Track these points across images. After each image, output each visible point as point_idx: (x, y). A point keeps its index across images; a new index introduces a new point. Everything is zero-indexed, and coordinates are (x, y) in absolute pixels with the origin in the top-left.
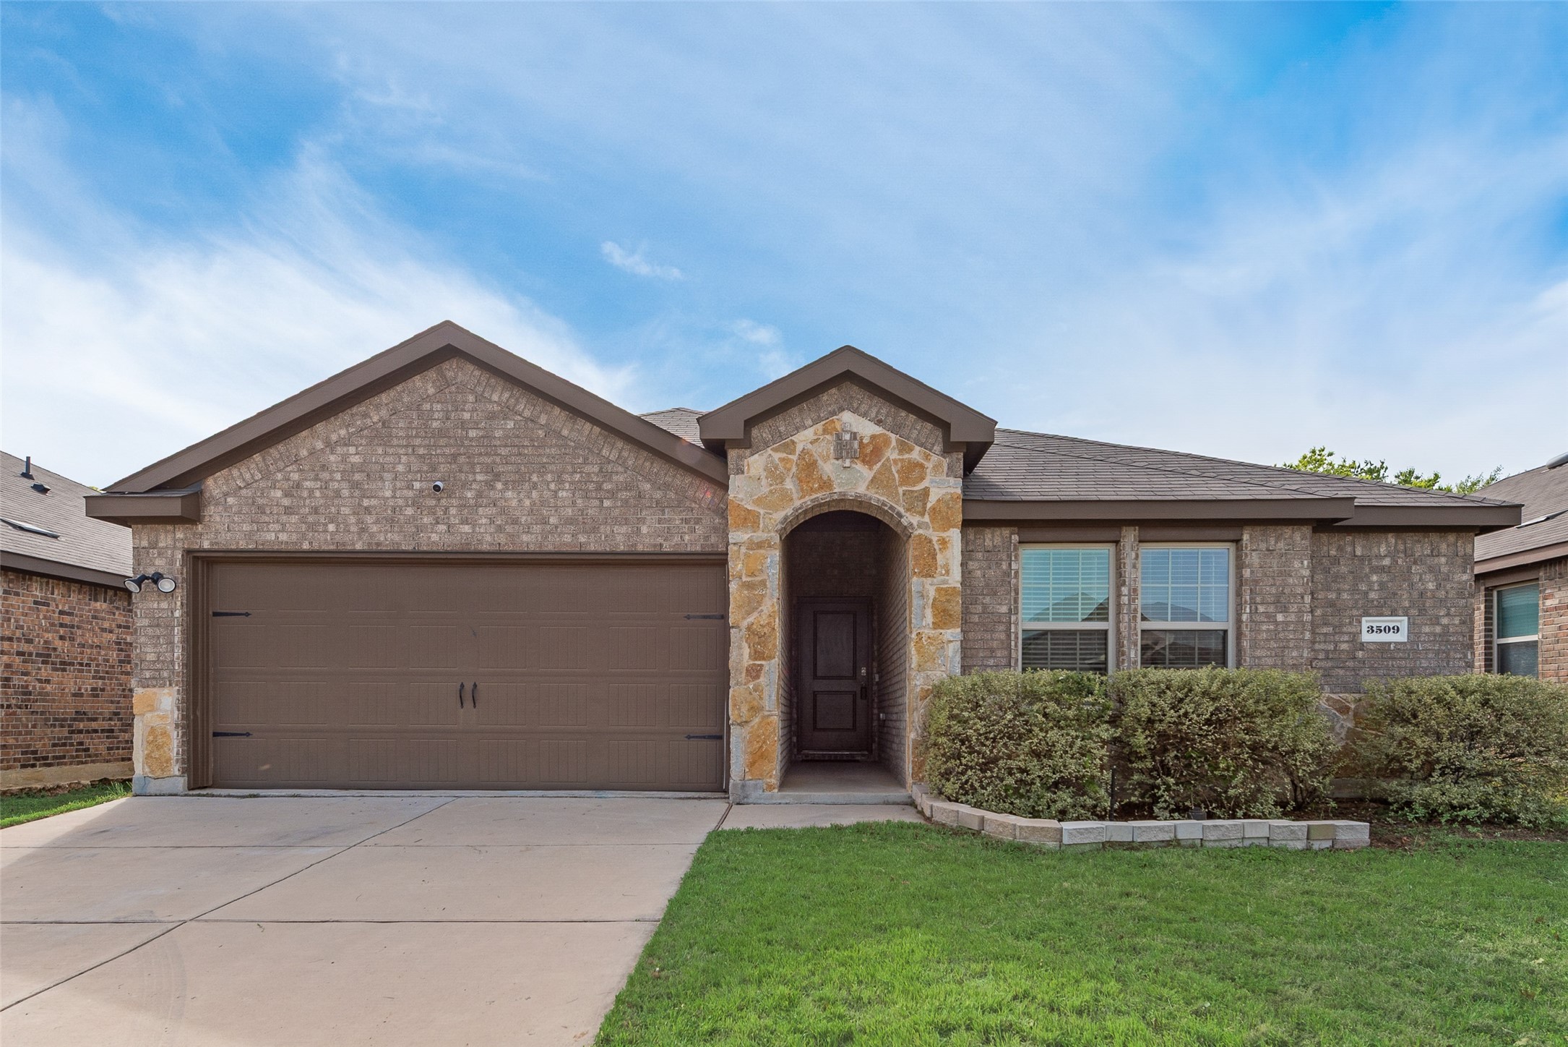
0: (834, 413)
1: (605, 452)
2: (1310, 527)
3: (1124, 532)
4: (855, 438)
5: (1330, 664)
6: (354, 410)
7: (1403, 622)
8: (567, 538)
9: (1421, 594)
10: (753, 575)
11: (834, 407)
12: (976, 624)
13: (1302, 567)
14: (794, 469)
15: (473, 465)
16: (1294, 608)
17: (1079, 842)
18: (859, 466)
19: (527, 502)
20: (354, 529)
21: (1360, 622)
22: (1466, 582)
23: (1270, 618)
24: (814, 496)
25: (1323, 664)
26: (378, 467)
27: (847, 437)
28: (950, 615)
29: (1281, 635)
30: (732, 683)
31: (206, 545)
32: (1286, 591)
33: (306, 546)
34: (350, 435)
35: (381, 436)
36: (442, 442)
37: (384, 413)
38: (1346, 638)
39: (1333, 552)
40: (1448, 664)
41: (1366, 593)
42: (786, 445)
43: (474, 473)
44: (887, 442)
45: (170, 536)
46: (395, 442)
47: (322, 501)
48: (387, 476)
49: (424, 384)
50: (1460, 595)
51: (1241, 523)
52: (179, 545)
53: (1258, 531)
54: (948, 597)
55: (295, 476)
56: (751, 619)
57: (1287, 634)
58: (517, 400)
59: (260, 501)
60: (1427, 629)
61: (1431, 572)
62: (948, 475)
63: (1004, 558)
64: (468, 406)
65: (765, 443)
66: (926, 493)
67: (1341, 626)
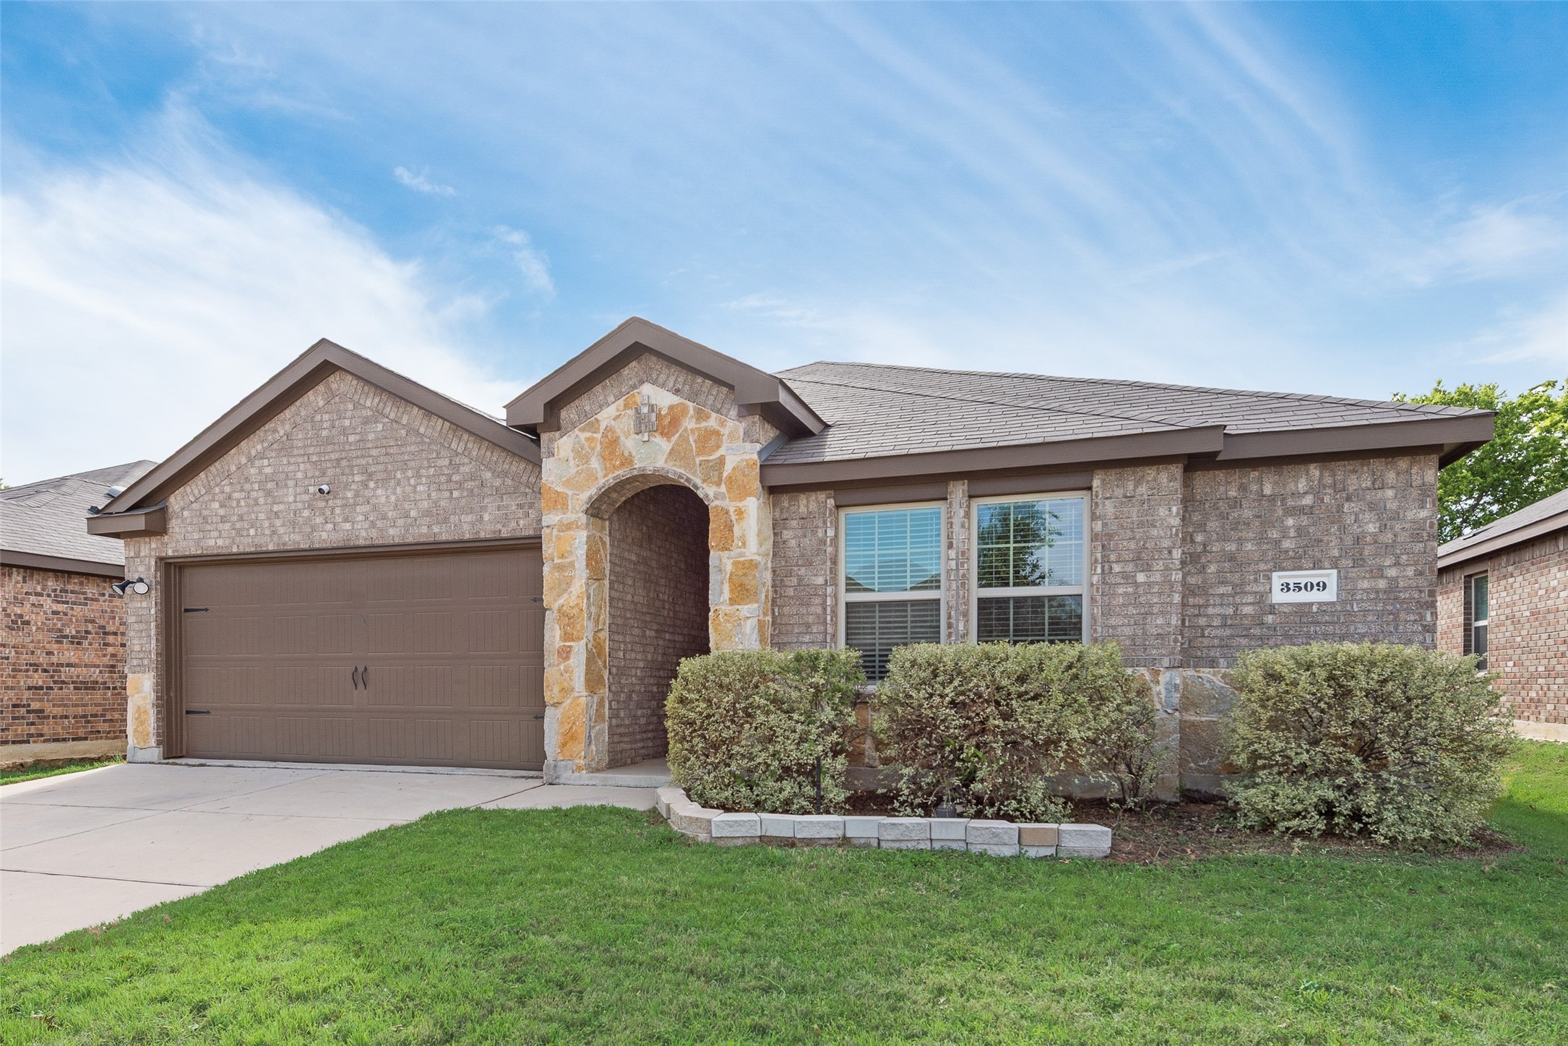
0: (634, 387)
1: (454, 446)
2: (1181, 466)
3: (951, 488)
4: (653, 411)
5: (1228, 632)
6: (267, 426)
7: (1331, 577)
8: (424, 530)
9: (1358, 540)
10: (562, 556)
11: (635, 380)
12: (791, 597)
13: (1170, 515)
14: (598, 448)
15: (351, 467)
16: (1159, 565)
17: (728, 835)
18: (658, 439)
19: (393, 498)
20: (267, 532)
21: (1269, 578)
22: (1424, 520)
23: (1128, 578)
24: (617, 473)
25: (1219, 632)
26: (283, 476)
27: (645, 410)
28: (747, 590)
29: (1142, 599)
30: (546, 664)
31: (170, 553)
32: (1148, 545)
33: (235, 550)
34: (265, 449)
35: (285, 448)
36: (329, 448)
37: (287, 427)
38: (1250, 599)
39: (1232, 493)
40: (1396, 628)
41: (1277, 543)
42: (591, 423)
43: (353, 475)
44: (684, 411)
45: (147, 546)
46: (296, 452)
47: (246, 509)
48: (291, 483)
49: (315, 398)
50: (1416, 537)
51: (1090, 467)
52: (153, 553)
53: (1113, 474)
54: (745, 571)
55: (227, 489)
56: (561, 601)
57: (1149, 597)
58: (385, 404)
59: (205, 513)
60: (1365, 584)
61: (1371, 509)
62: (744, 441)
63: (820, 524)
64: (349, 414)
65: (573, 424)
66: (722, 460)
67: (1243, 584)
